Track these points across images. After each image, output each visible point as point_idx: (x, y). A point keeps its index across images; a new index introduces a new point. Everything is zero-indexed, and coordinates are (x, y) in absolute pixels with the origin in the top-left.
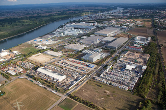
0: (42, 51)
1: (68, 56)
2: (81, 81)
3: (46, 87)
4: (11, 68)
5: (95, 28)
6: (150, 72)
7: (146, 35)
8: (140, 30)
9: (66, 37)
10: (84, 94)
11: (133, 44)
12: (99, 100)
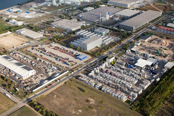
1: (51, 40)
2: (56, 81)
9: (60, 7)
10: (54, 101)
11: (166, 23)
12: (73, 112)
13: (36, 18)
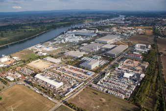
0: (42, 57)
1: (67, 63)
2: (78, 88)
3: (42, 93)
4: (9, 74)
5: (96, 35)
6: (148, 81)
7: (146, 42)
8: (140, 38)
9: (66, 44)
10: (80, 101)
11: (132, 52)
12: (94, 108)
13: (53, 51)
